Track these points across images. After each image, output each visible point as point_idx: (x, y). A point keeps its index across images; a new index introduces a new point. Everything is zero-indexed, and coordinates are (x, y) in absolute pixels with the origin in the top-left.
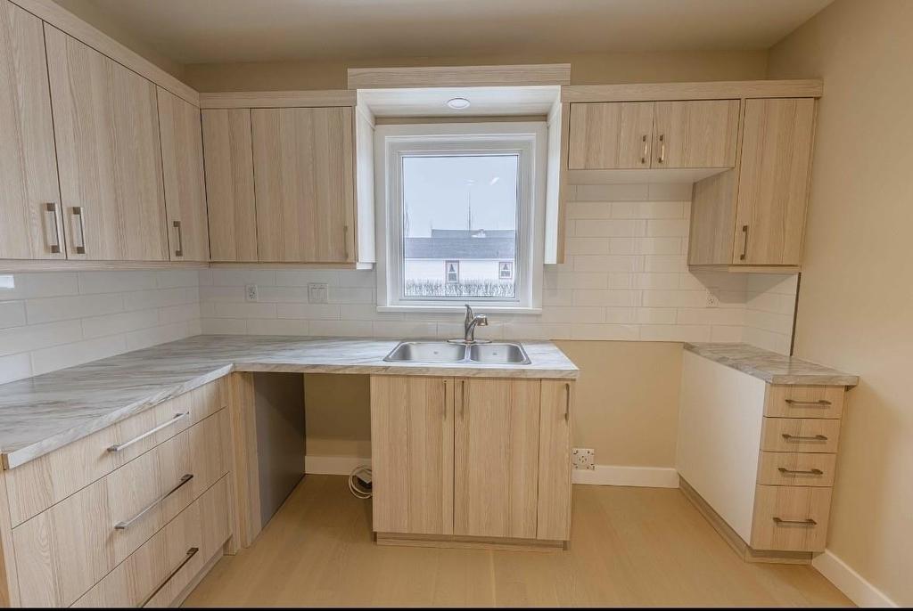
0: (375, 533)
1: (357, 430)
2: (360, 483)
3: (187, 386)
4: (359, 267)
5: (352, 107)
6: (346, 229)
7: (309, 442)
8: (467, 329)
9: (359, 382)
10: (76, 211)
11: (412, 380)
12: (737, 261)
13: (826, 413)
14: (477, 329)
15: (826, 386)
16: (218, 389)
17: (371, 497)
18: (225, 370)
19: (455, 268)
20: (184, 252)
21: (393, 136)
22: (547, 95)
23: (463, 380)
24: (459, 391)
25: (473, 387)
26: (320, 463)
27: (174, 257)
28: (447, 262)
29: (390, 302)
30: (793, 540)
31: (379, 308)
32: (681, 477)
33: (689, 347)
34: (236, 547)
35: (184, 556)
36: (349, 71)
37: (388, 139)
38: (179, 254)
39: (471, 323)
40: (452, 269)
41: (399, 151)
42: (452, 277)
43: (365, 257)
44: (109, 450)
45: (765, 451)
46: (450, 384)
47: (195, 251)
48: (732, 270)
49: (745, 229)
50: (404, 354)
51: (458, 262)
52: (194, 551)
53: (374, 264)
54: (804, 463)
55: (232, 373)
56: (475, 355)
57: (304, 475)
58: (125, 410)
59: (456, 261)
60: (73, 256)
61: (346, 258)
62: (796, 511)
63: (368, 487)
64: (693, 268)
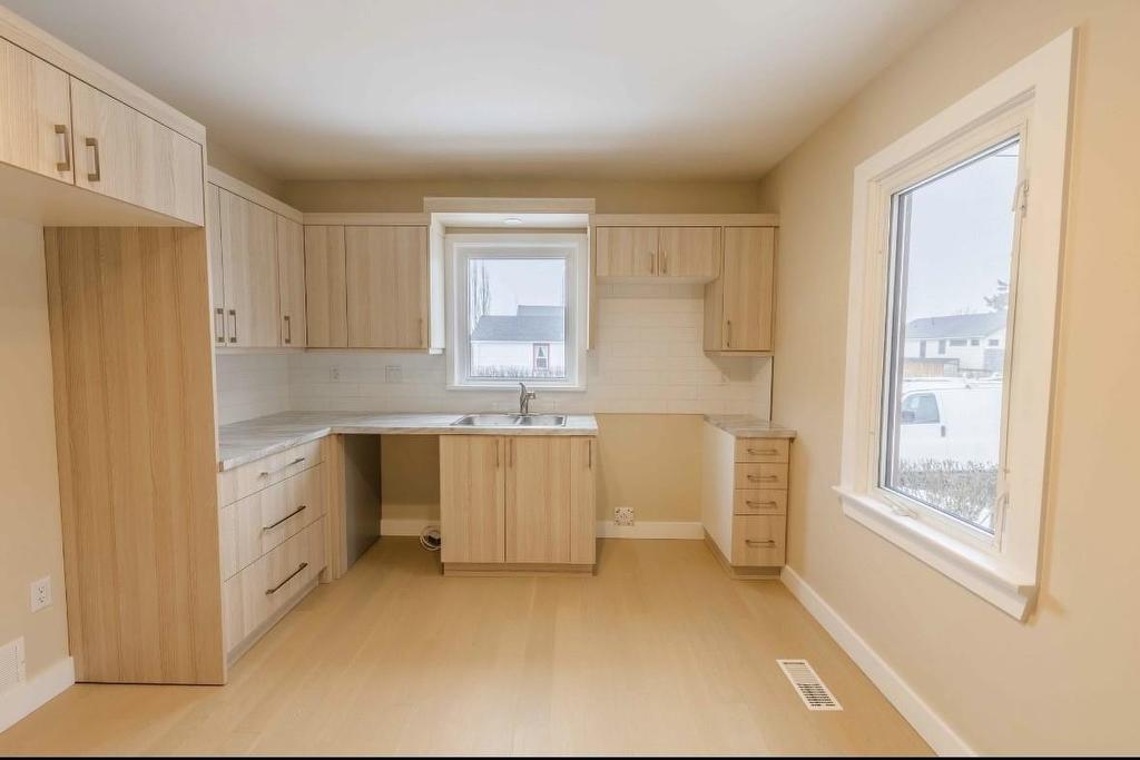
0: (443, 564)
1: (428, 494)
2: (431, 539)
3: (304, 439)
4: (431, 352)
5: (427, 227)
6: (420, 321)
7: (385, 508)
8: (523, 404)
9: (430, 442)
10: (232, 313)
11: (473, 438)
12: (725, 347)
13: (778, 459)
14: (531, 402)
15: (776, 438)
16: (320, 446)
17: (440, 550)
18: (325, 432)
19: (545, 351)
20: (292, 341)
21: (459, 243)
22: (581, 219)
23: (511, 438)
24: (508, 447)
25: (519, 444)
26: (394, 525)
27: (284, 344)
28: (535, 344)
29: (457, 381)
30: (761, 558)
31: (449, 387)
32: (706, 532)
33: (706, 418)
34: (329, 578)
35: (297, 568)
36: (425, 199)
37: (456, 245)
38: (288, 341)
39: (525, 398)
40: (541, 353)
41: (466, 255)
42: (541, 363)
43: (437, 343)
44: (263, 474)
45: (738, 488)
46: (501, 441)
47: (298, 340)
48: (723, 354)
49: (729, 323)
50: (469, 421)
51: (548, 345)
52: (303, 566)
53: (444, 350)
54: (763, 496)
55: (330, 435)
56: (526, 421)
57: (379, 536)
58: (272, 448)
59: (545, 344)
60: (229, 344)
61: (420, 343)
62: (762, 535)
63: (437, 542)
64: (708, 352)
